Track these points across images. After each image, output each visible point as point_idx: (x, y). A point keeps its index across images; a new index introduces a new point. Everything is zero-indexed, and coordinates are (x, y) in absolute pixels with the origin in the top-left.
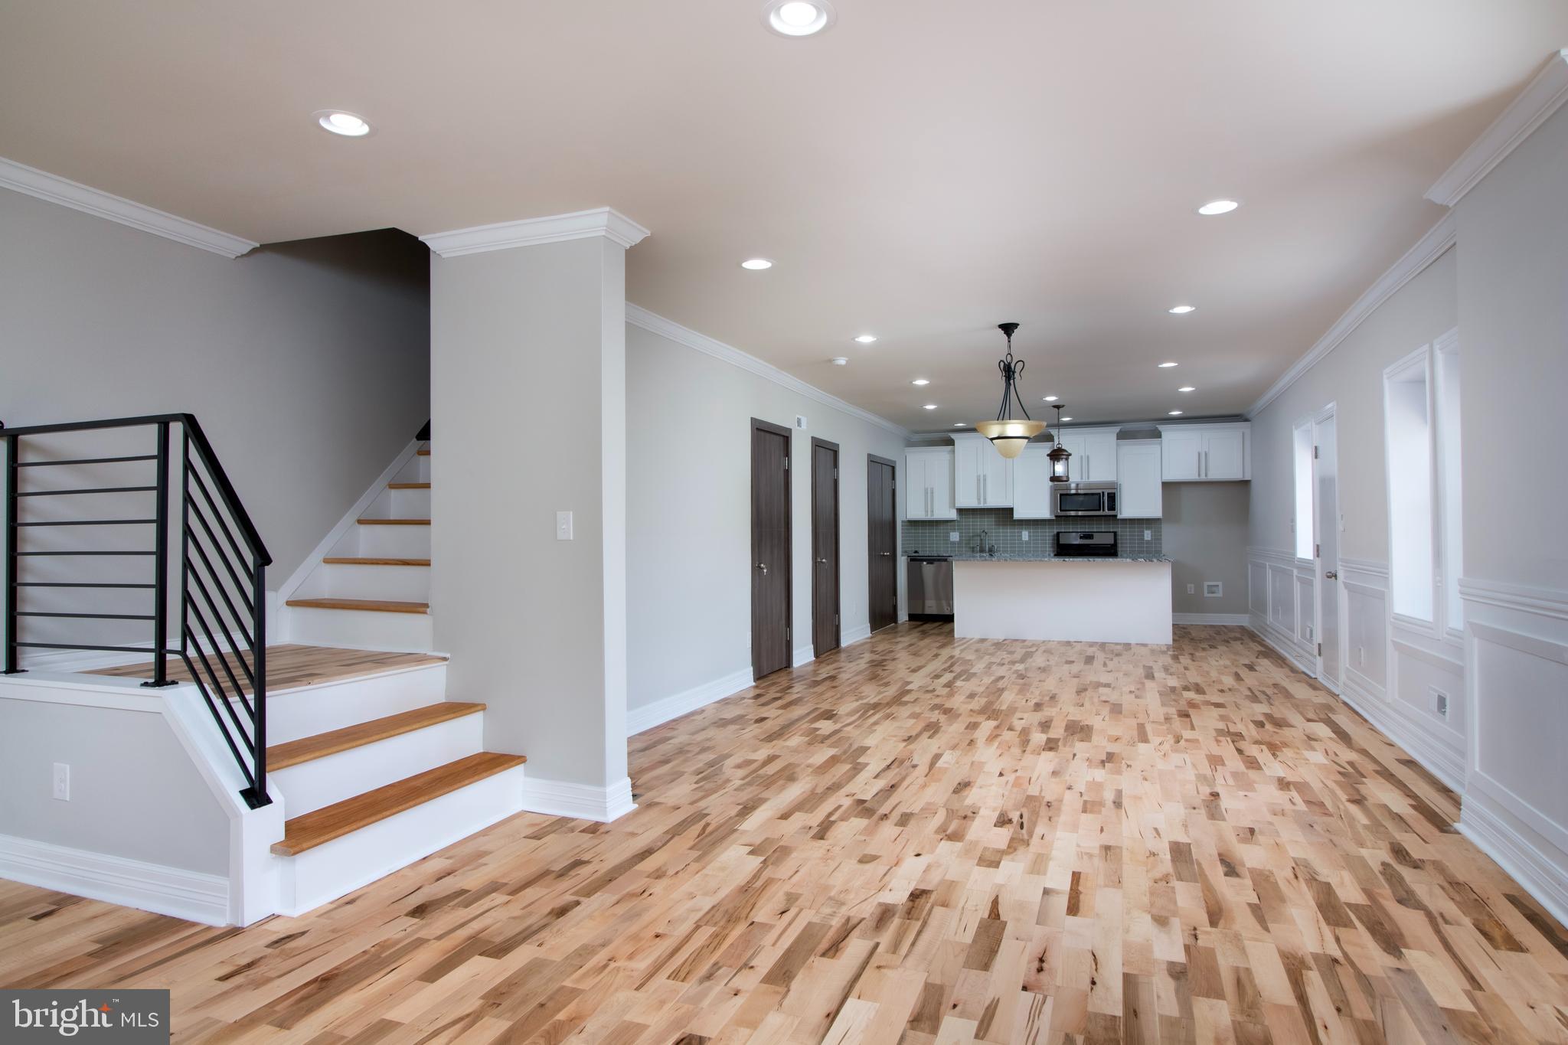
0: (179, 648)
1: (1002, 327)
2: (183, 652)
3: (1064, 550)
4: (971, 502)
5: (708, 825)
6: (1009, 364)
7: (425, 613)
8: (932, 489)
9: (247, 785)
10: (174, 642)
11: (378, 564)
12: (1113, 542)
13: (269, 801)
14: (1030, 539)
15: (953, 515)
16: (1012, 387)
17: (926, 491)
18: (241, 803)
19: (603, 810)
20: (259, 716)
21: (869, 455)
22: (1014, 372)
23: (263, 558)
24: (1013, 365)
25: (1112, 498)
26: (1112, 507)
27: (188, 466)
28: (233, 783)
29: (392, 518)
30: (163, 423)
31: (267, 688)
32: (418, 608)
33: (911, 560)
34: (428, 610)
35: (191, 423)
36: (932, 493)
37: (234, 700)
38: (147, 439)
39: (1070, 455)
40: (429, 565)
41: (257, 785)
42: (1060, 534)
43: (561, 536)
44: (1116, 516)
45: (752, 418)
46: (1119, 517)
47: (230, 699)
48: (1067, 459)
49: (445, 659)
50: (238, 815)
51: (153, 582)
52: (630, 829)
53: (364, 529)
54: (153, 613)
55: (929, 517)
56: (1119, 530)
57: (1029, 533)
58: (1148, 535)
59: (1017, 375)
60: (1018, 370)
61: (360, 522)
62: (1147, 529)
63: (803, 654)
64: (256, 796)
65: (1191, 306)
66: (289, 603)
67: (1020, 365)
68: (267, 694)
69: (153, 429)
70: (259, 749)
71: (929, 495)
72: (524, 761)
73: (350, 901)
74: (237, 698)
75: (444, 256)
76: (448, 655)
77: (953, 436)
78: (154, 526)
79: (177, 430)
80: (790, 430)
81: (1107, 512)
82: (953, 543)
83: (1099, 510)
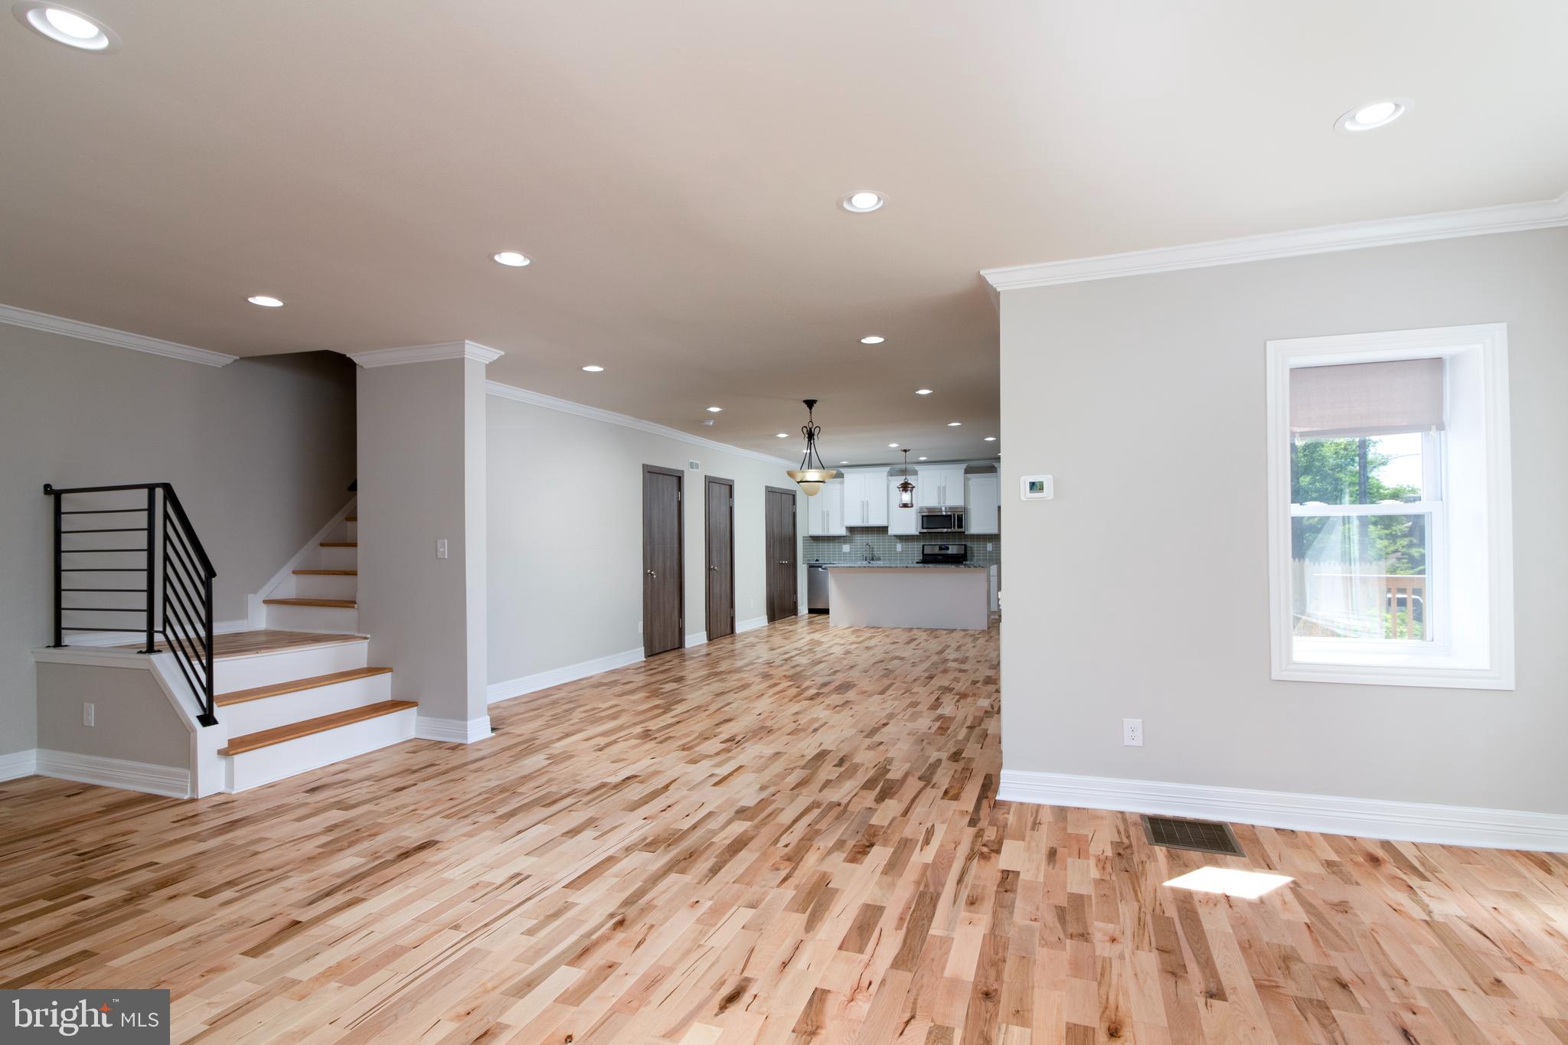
0: (161, 629)
1: (806, 402)
2: (164, 632)
3: (928, 559)
4: (857, 522)
5: (533, 744)
6: (811, 429)
7: (353, 607)
8: (828, 512)
9: (200, 713)
10: (158, 626)
11: (328, 574)
12: (963, 552)
13: (215, 722)
14: (902, 551)
15: (843, 532)
16: (812, 445)
17: (823, 513)
18: (197, 724)
19: (466, 737)
20: (209, 670)
21: (767, 487)
22: (814, 435)
23: (211, 573)
24: (813, 430)
25: (960, 519)
26: (960, 526)
27: (166, 516)
28: (191, 711)
29: (348, 542)
30: (151, 488)
31: (214, 656)
32: (349, 603)
33: (810, 567)
34: (356, 606)
35: (168, 489)
36: (828, 515)
37: (196, 663)
38: (141, 498)
39: (914, 487)
40: (356, 574)
41: (207, 713)
42: (925, 547)
43: (440, 555)
44: (964, 532)
45: (643, 465)
46: (966, 533)
47: (193, 662)
48: (911, 491)
49: (366, 638)
50: (194, 731)
51: (145, 588)
52: (479, 747)
53: (325, 550)
54: (145, 608)
55: (826, 533)
56: (969, 544)
57: (902, 545)
58: (990, 547)
59: (815, 437)
60: (816, 433)
61: (322, 545)
62: (989, 542)
63: (695, 637)
64: (207, 719)
65: (930, 390)
66: (265, 602)
67: (817, 430)
68: (214, 660)
69: (145, 491)
70: (209, 689)
71: (825, 516)
72: (417, 706)
73: (272, 786)
74: (197, 662)
75: (365, 367)
76: (369, 636)
77: (842, 470)
78: (145, 553)
79: (159, 493)
80: (683, 472)
81: (957, 529)
82: (846, 553)
83: (951, 528)
